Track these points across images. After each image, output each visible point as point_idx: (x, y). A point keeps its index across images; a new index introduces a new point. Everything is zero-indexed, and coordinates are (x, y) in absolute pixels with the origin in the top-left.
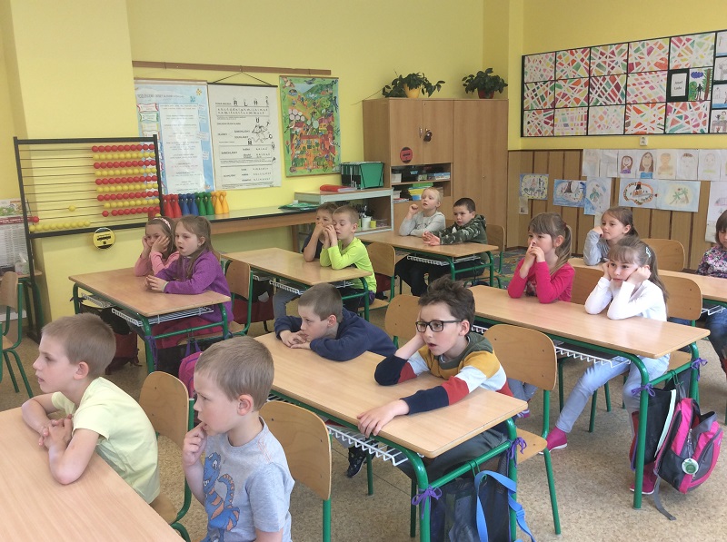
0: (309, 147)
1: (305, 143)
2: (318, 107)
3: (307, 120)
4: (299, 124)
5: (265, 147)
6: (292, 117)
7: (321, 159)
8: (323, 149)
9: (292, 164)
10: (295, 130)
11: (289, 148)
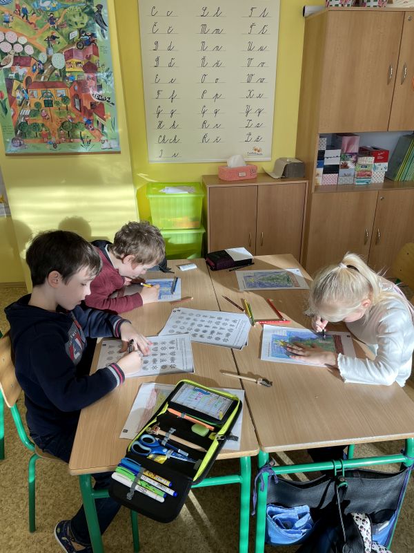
0: (49, 104)
1: (37, 95)
2: (62, 25)
3: (38, 52)
4: (20, 59)
6: (6, 48)
7: (75, 126)
8: (78, 107)
9: (16, 132)
10: (15, 73)
11: (7, 103)
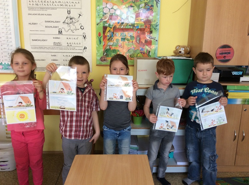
0: (123, 39)
1: (118, 35)
2: (136, 1)
3: (122, 14)
5: (76, 37)
6: (106, 11)
7: (135, 51)
8: (138, 42)
9: (104, 54)
10: (109, 23)
11: (102, 39)
